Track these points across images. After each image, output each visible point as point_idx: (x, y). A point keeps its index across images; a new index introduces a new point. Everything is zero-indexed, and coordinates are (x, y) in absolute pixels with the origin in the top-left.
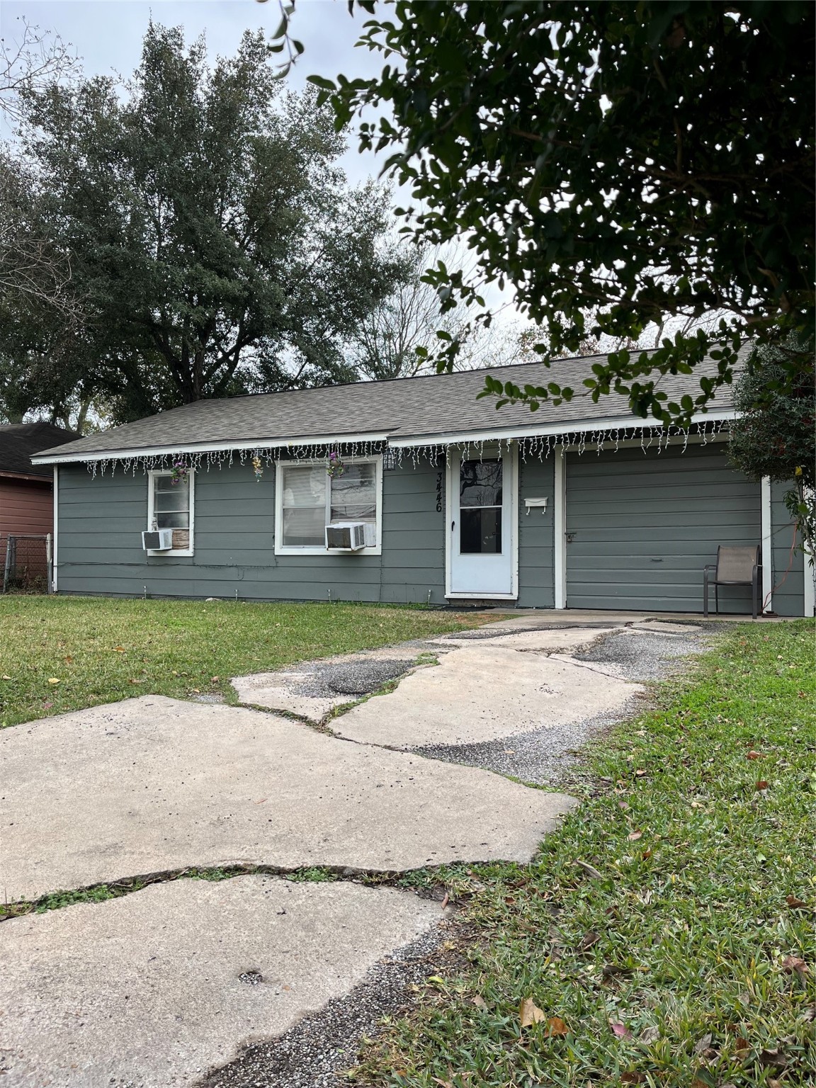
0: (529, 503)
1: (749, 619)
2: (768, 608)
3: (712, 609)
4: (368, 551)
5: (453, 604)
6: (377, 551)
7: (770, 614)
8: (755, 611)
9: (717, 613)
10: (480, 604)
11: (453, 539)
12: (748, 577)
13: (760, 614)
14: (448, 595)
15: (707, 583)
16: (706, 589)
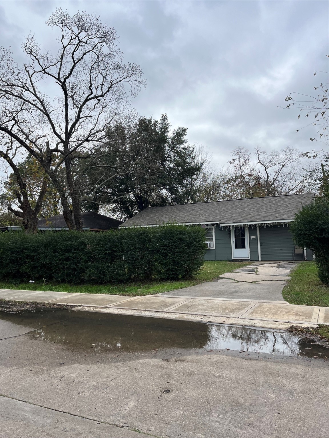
0: (252, 237)
1: (303, 261)
2: (306, 259)
3: (294, 259)
4: (212, 249)
5: (234, 260)
6: (214, 248)
7: (306, 260)
8: (303, 260)
9: (295, 260)
10: (241, 260)
11: (233, 245)
12: (302, 253)
13: (305, 260)
14: (233, 258)
15: (293, 254)
16: (293, 255)
